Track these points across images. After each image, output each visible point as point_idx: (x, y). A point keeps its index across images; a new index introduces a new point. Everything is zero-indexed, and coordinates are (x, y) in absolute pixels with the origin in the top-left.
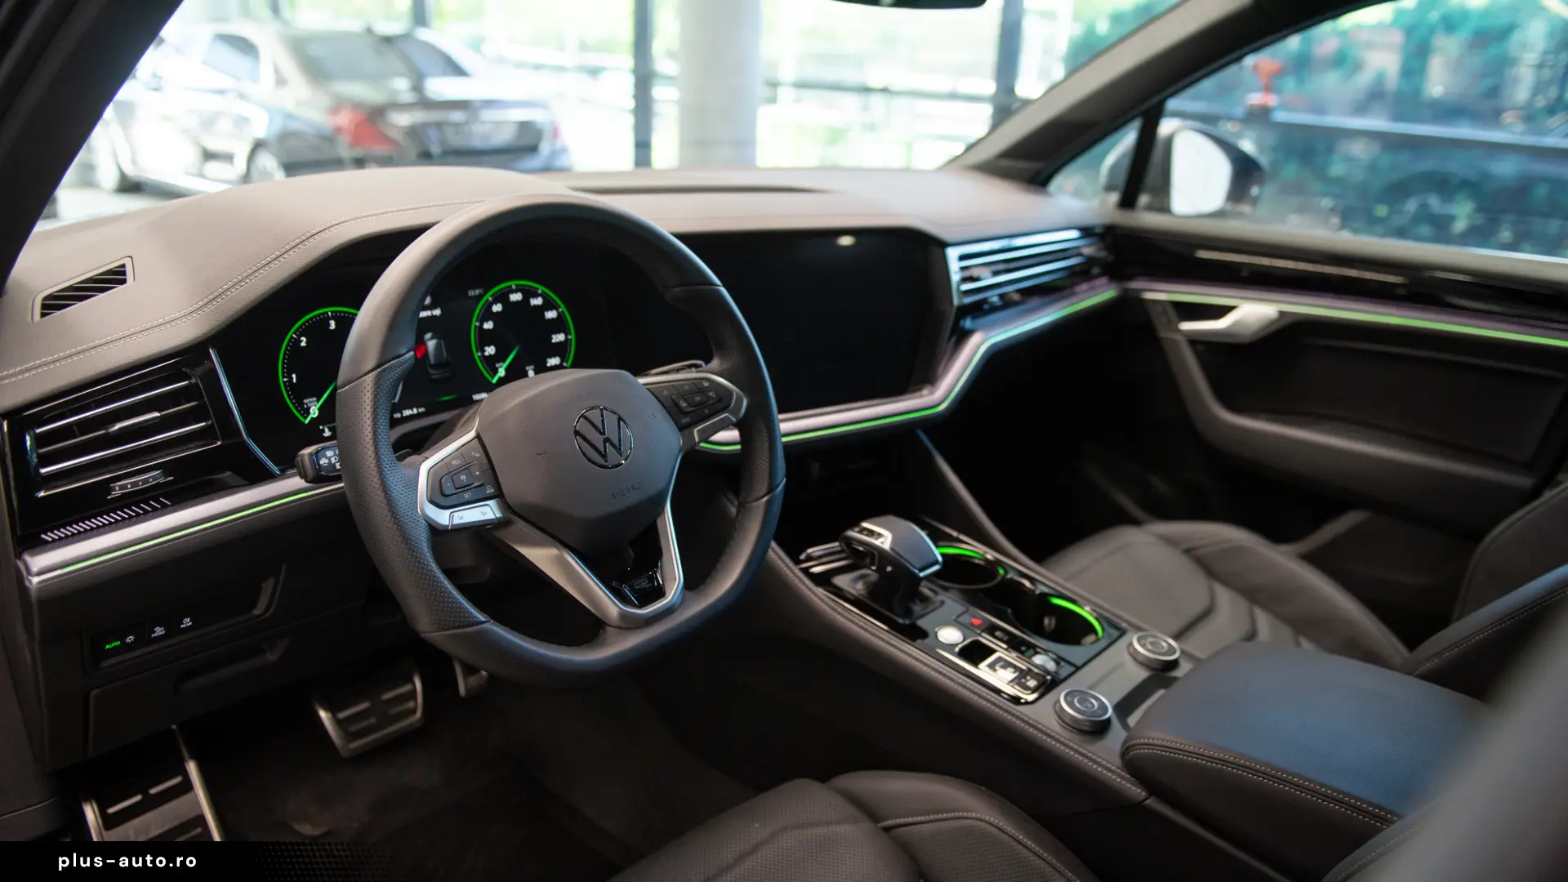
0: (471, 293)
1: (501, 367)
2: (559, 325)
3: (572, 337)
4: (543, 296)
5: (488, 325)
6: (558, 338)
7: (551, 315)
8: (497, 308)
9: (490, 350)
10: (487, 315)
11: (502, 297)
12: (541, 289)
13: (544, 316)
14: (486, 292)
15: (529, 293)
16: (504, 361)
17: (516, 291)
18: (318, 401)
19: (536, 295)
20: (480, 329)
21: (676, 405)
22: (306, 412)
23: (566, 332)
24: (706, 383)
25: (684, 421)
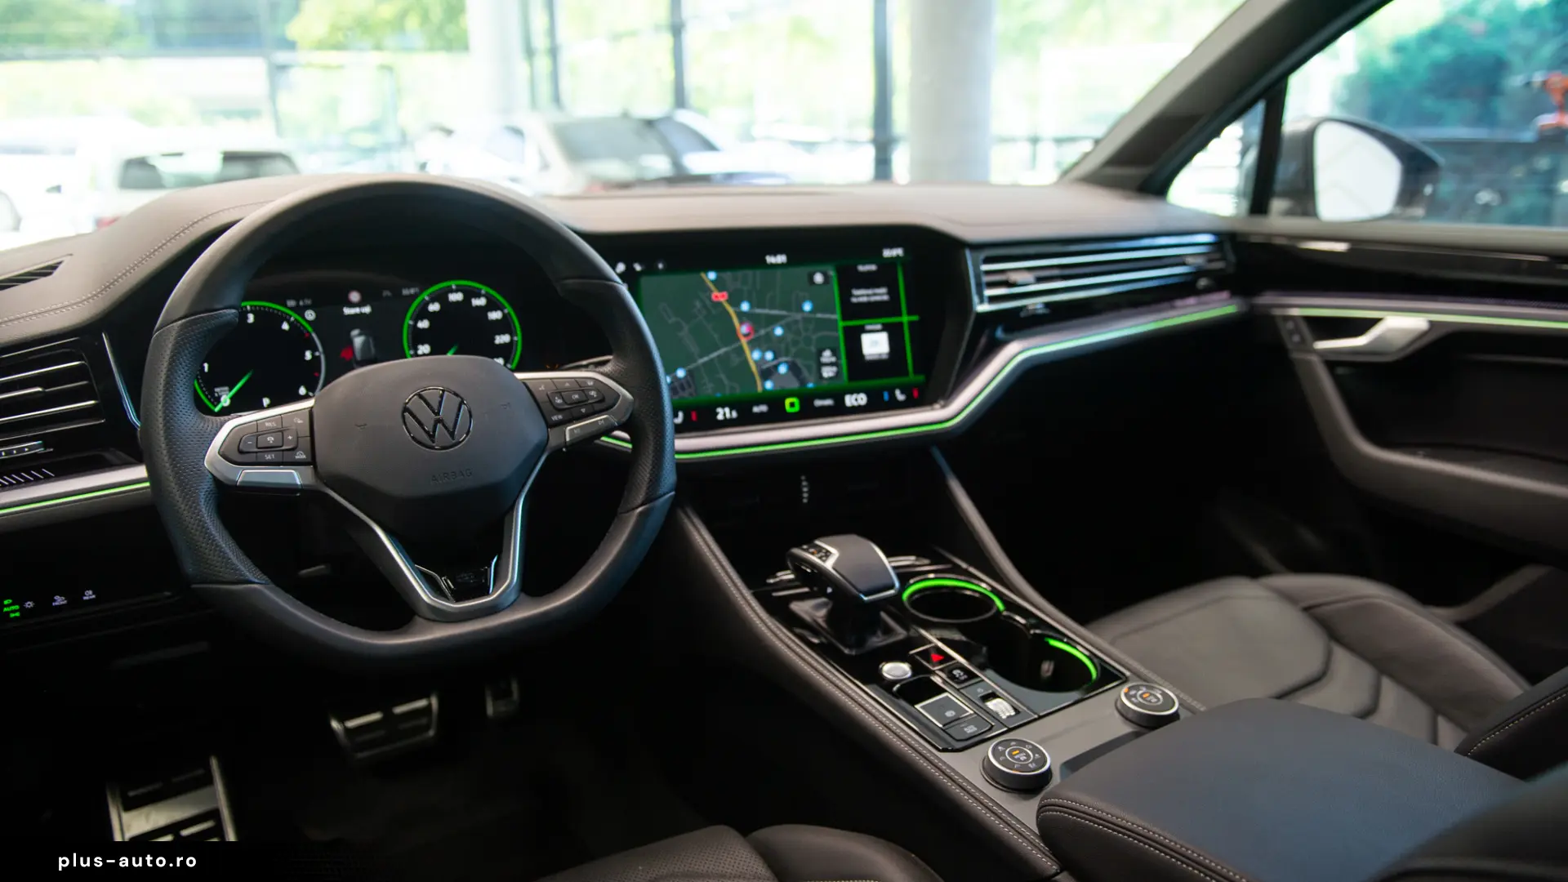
0: (405, 292)
2: (504, 326)
3: (518, 338)
4: (487, 296)
5: (424, 324)
6: (502, 339)
7: (495, 315)
8: (434, 307)
9: (424, 349)
10: (423, 313)
11: (441, 297)
12: (484, 289)
13: (487, 316)
14: (422, 291)
15: (470, 294)
17: (457, 291)
18: (230, 390)
19: (478, 295)
20: (414, 328)
21: (550, 401)
22: (218, 400)
23: (512, 333)
24: (591, 383)
25: (555, 418)
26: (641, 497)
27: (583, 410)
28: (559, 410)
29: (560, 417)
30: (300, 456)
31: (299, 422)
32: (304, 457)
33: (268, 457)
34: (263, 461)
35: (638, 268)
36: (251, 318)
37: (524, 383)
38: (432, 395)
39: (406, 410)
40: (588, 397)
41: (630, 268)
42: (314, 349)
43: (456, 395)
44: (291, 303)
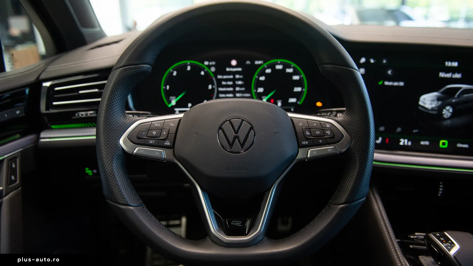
0: (257, 63)
1: (264, 98)
2: (299, 83)
3: (305, 90)
4: (294, 68)
5: (262, 78)
6: (298, 89)
7: (296, 78)
8: (268, 71)
9: (261, 90)
10: (263, 73)
11: (272, 66)
12: (293, 65)
13: (292, 78)
14: (264, 62)
15: (286, 66)
16: (267, 95)
17: (280, 64)
18: (177, 97)
19: (289, 67)
20: (258, 80)
21: (303, 133)
22: (170, 102)
23: (303, 87)
24: (328, 126)
25: (304, 143)
26: (343, 200)
27: (321, 141)
28: (307, 139)
29: (307, 143)
30: (167, 143)
31: (172, 125)
32: (169, 144)
33: (151, 142)
34: (148, 144)
35: (372, 61)
36: (189, 68)
37: (291, 119)
38: (236, 123)
39: (220, 128)
40: (325, 134)
41: (368, 61)
42: (213, 84)
43: (250, 124)
44: (206, 63)
